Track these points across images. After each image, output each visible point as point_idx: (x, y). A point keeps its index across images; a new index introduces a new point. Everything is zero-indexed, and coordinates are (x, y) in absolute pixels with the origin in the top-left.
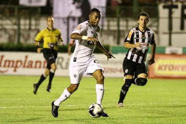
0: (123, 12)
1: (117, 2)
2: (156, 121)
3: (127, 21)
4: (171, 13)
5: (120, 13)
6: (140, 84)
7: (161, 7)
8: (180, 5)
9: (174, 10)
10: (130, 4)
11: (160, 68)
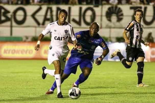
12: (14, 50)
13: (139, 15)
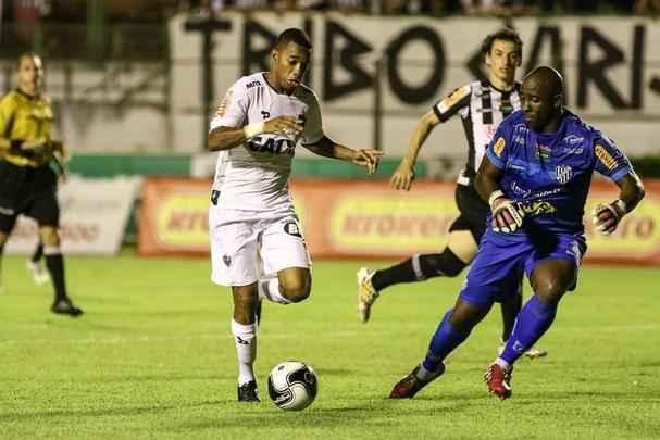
0: (53, 43)
1: (35, 11)
2: (160, 395)
3: (68, 72)
4: (208, 47)
5: (45, 44)
6: (439, 272)
7: (176, 25)
8: (237, 20)
9: (219, 36)
10: (78, 16)
11: (175, 223)
12: (391, 219)
13: (505, 55)
